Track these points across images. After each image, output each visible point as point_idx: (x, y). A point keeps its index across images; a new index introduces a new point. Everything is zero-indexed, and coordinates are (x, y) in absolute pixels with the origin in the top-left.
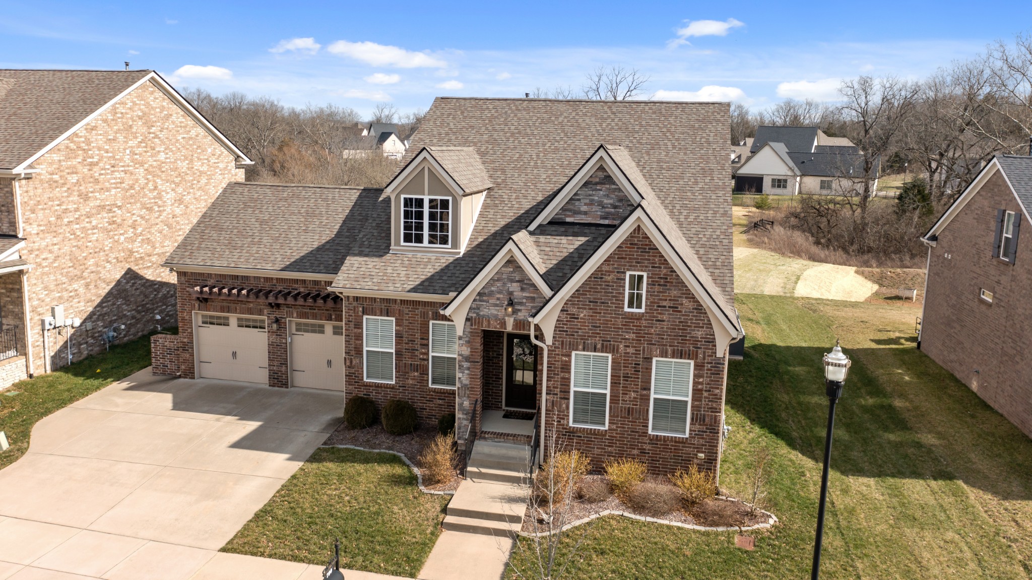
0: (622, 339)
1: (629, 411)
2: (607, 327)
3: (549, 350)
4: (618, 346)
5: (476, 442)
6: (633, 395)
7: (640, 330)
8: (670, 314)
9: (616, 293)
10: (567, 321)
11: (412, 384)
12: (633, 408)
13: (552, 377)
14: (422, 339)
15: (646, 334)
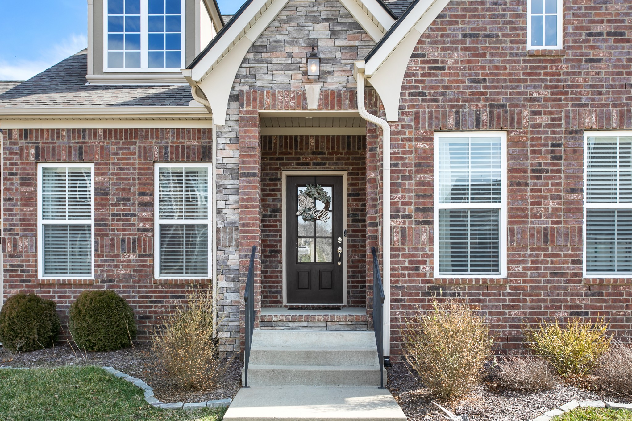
0: (526, 100)
1: (546, 235)
2: (498, 81)
3: (392, 133)
4: (520, 113)
5: (256, 331)
6: (551, 204)
7: (558, 81)
8: (611, 47)
9: (512, 16)
10: (423, 75)
11: (125, 276)
12: (553, 229)
13: (400, 185)
14: (142, 194)
15: (569, 87)
